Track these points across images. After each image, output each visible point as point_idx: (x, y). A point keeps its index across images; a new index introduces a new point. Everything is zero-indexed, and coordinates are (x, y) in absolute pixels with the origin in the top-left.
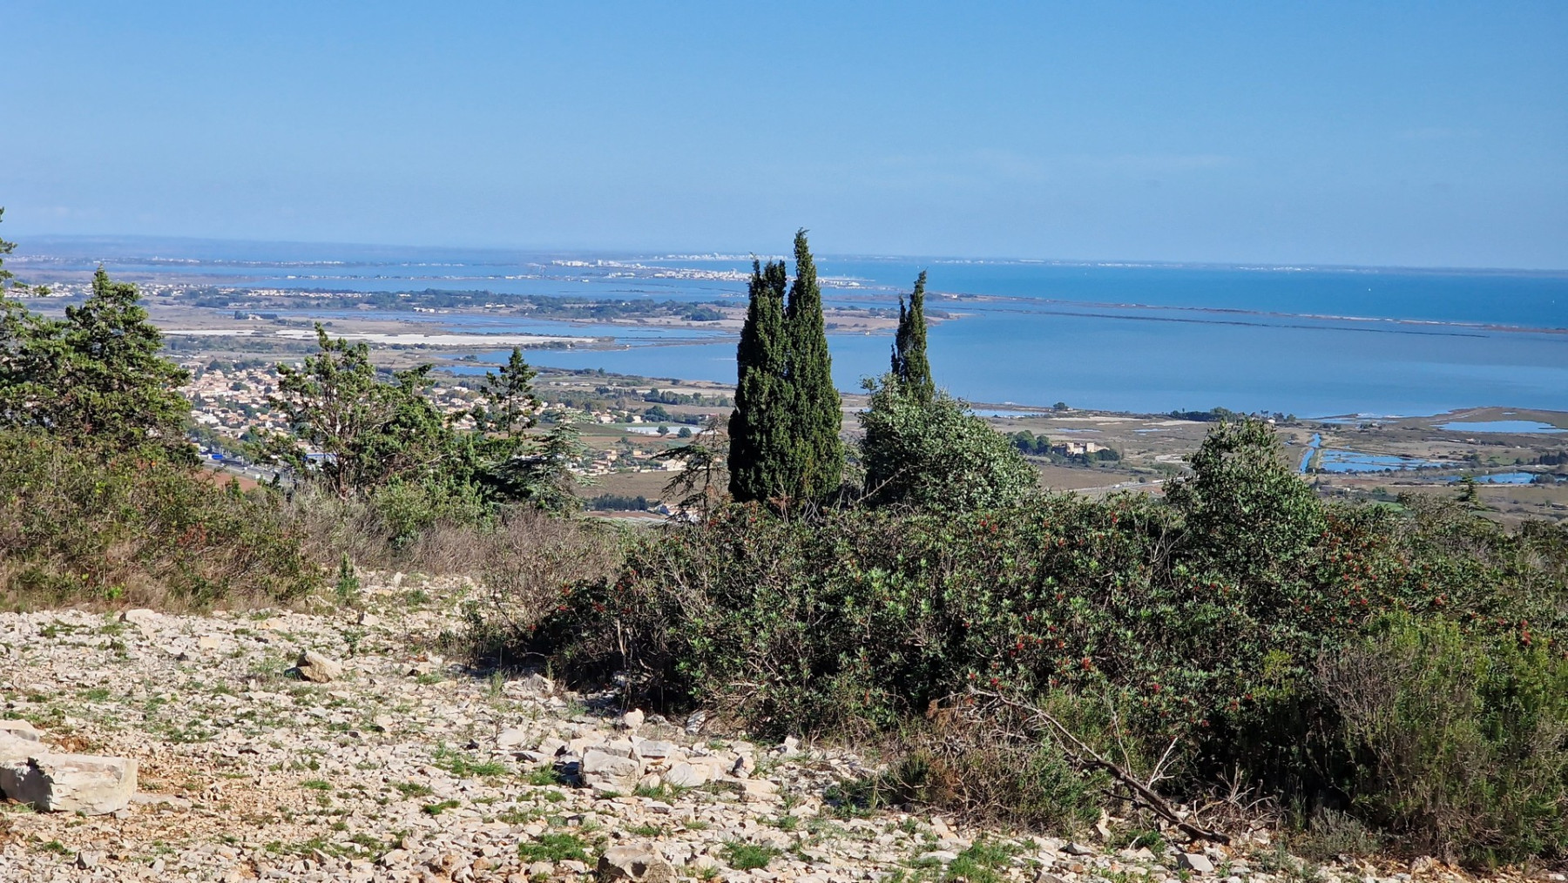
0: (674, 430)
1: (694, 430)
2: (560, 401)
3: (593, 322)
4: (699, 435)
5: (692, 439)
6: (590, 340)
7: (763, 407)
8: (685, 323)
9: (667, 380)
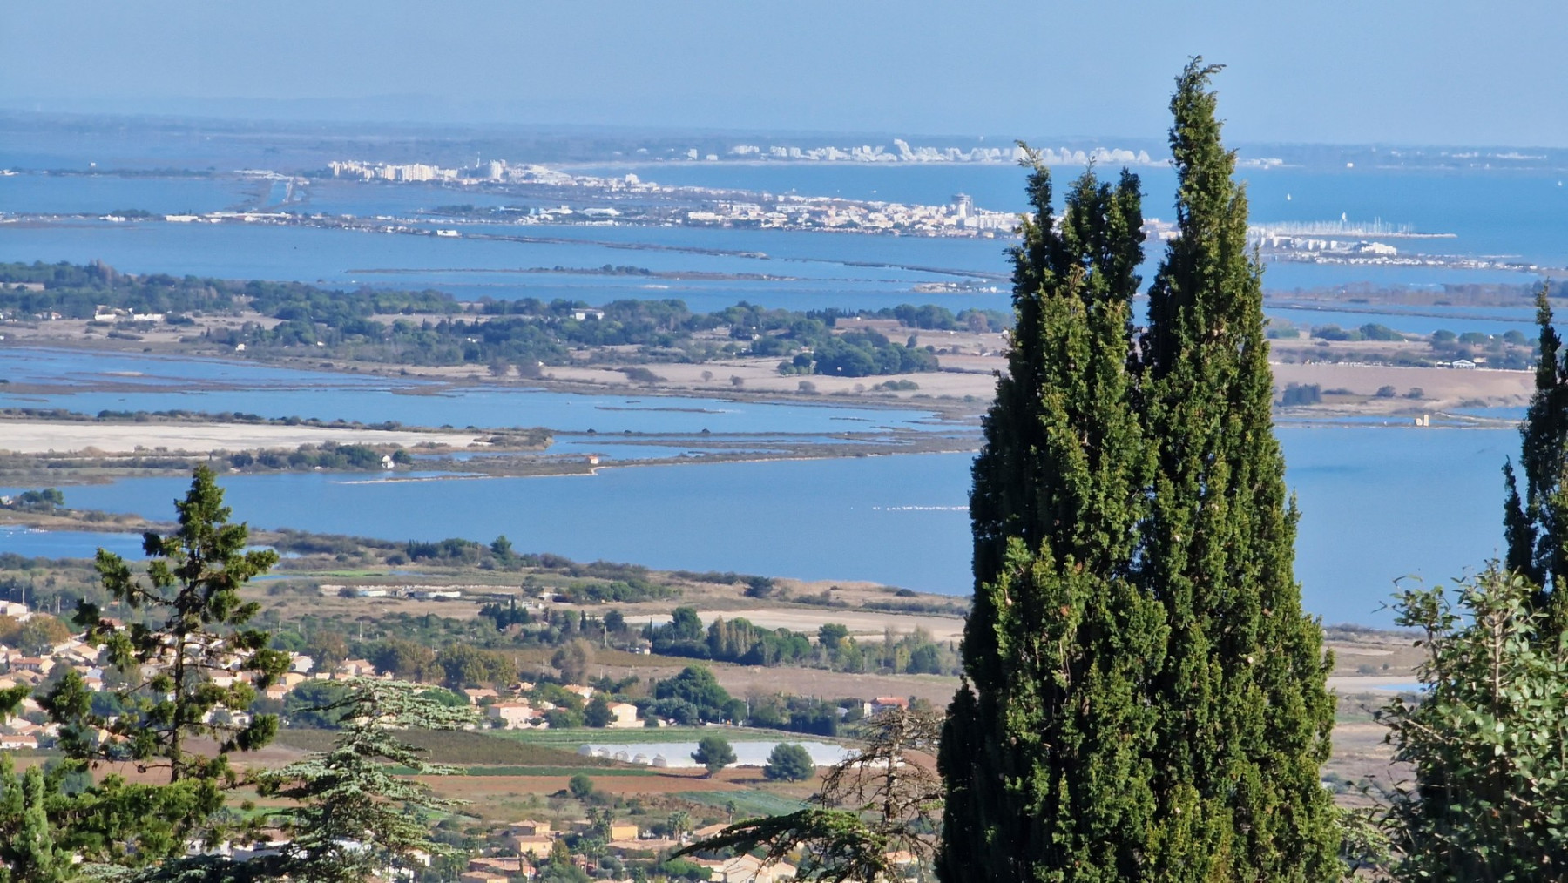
0: (753, 752)
1: (823, 754)
2: (356, 653)
3: (474, 379)
4: (837, 772)
5: (815, 786)
6: (462, 441)
7: (1062, 678)
8: (792, 382)
9: (730, 580)
